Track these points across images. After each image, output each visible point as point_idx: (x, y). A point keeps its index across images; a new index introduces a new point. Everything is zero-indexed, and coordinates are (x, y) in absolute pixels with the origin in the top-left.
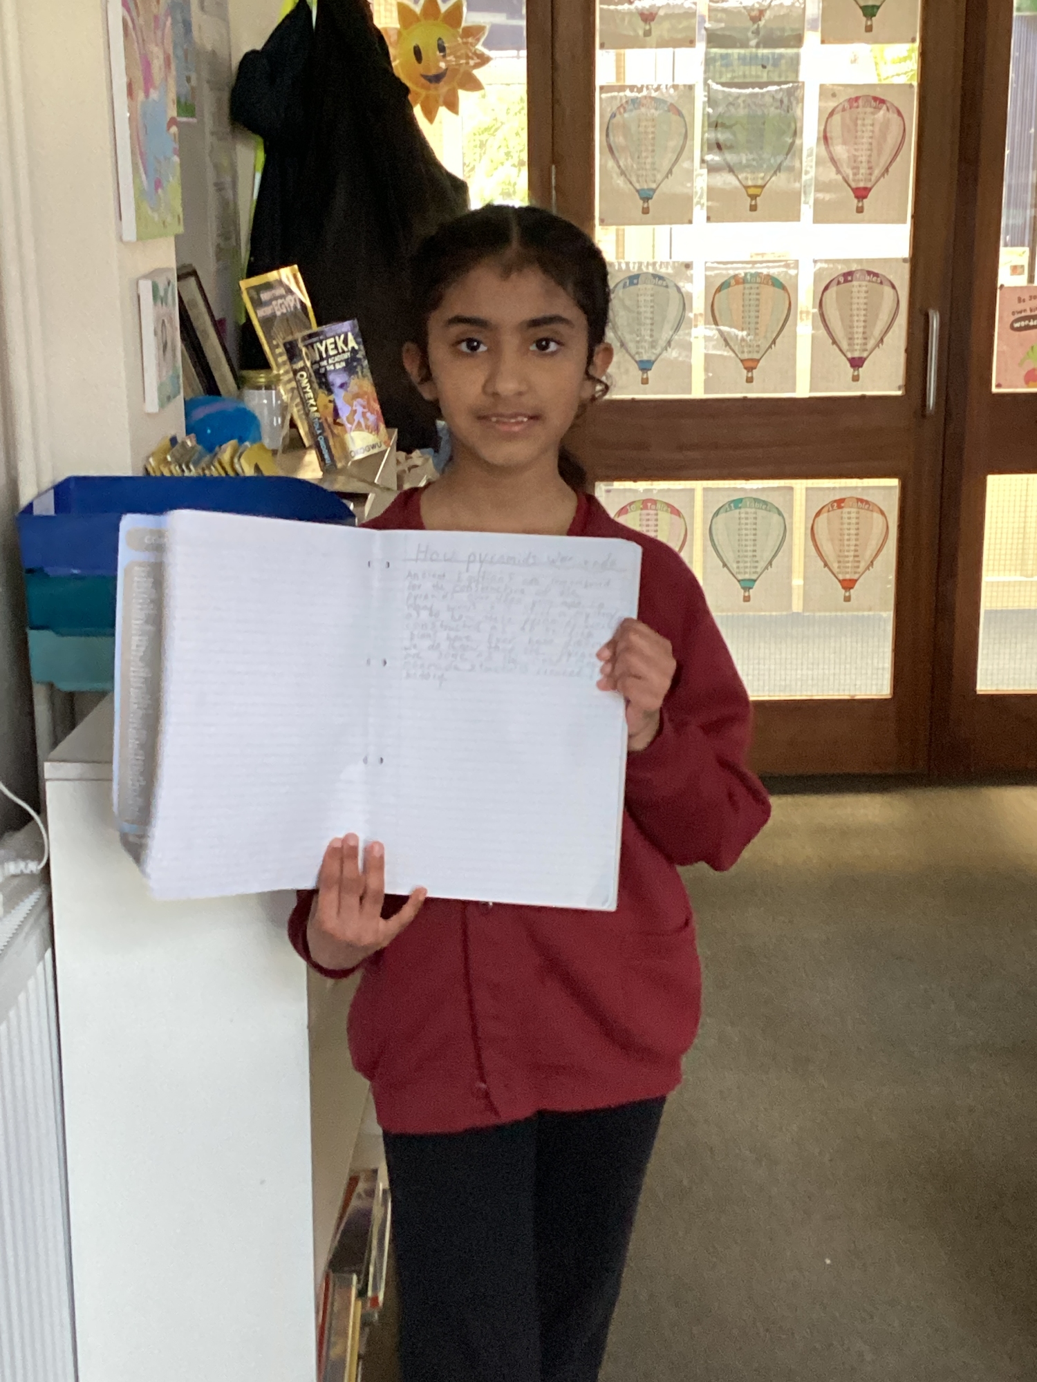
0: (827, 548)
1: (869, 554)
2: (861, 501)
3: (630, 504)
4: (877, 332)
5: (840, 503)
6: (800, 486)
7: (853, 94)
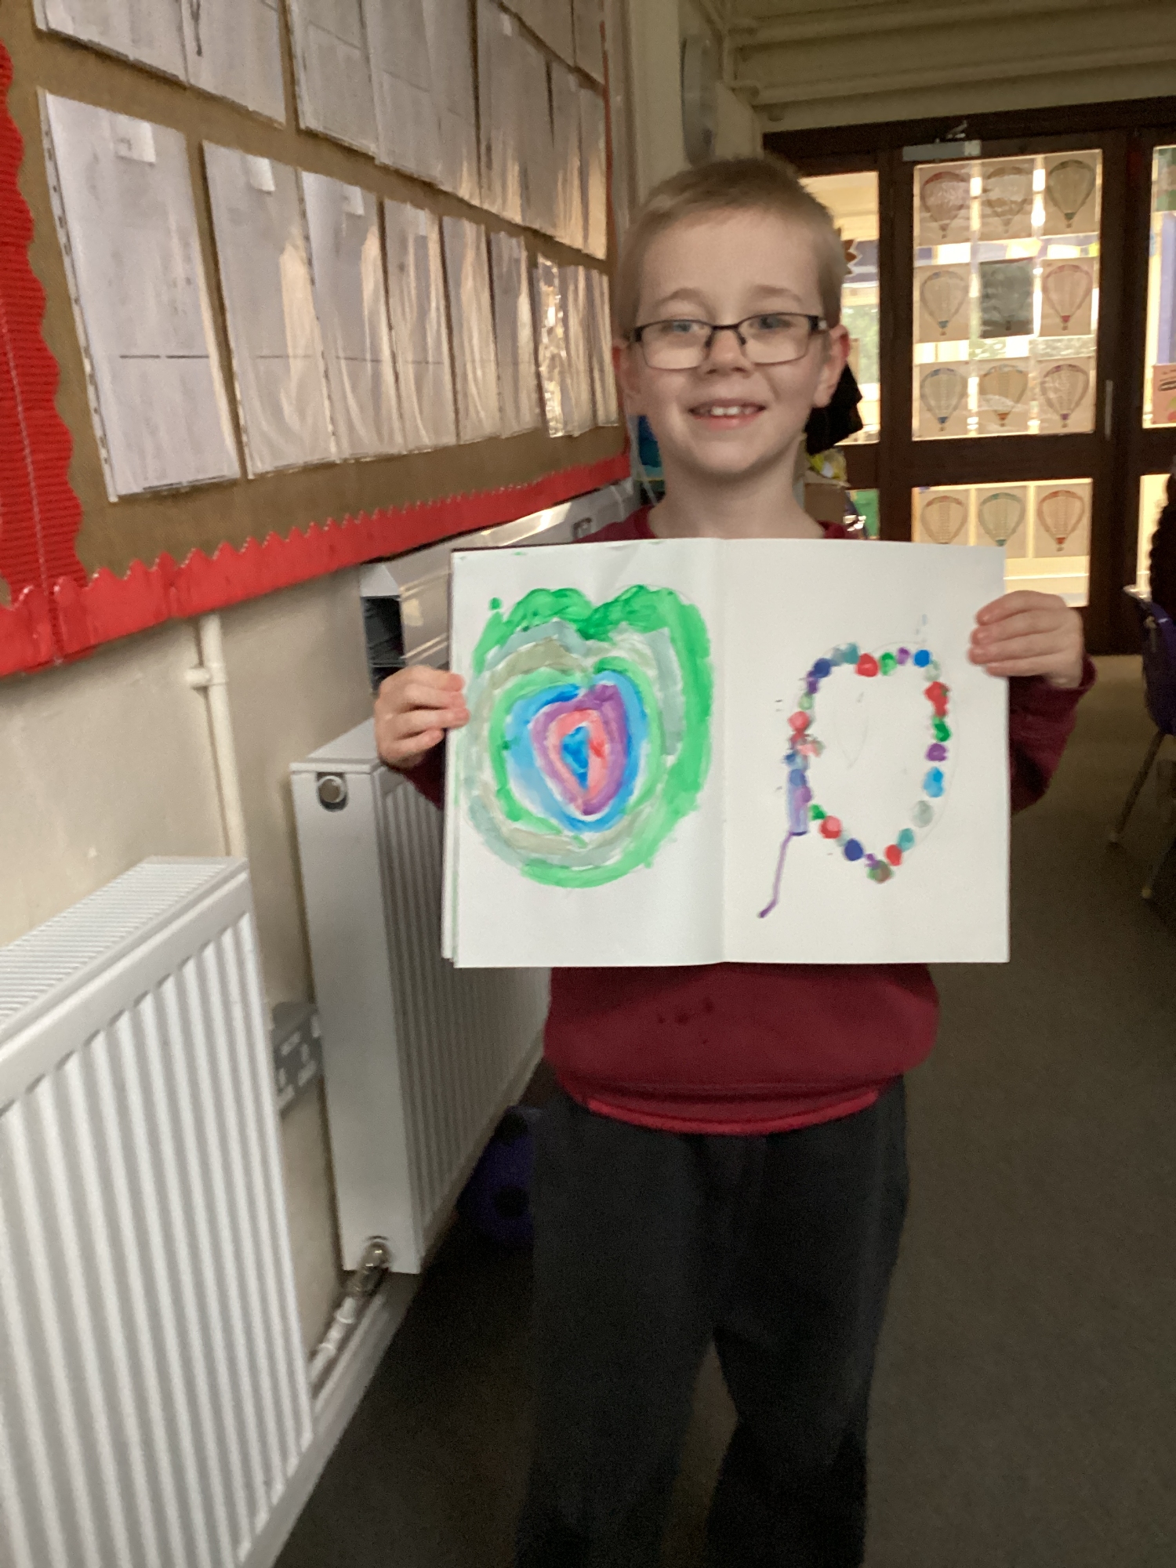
0: (1049, 521)
1: (1073, 521)
2: (1068, 492)
3: (934, 499)
4: (1076, 398)
5: (1055, 494)
6: (1032, 485)
7: (1060, 264)
